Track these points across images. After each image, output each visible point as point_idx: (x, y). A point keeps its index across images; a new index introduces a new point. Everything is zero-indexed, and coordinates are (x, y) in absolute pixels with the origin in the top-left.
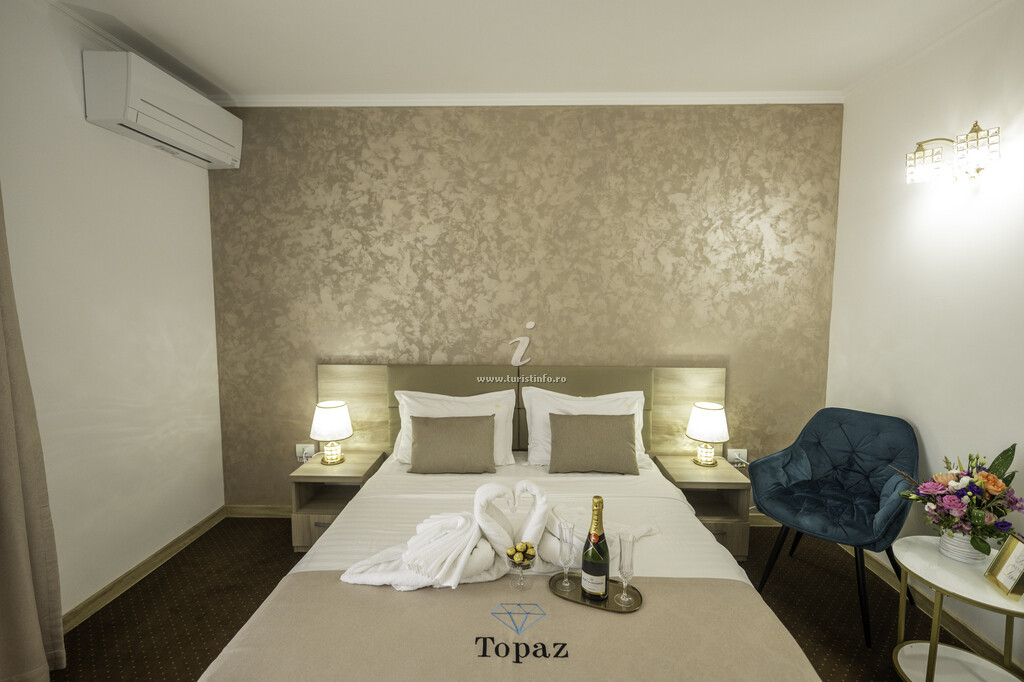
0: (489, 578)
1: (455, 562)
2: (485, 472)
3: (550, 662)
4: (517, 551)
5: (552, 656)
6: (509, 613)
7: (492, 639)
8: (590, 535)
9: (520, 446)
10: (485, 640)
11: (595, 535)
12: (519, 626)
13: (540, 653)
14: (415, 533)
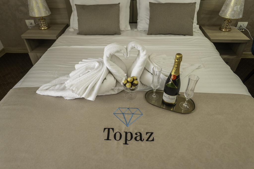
0: (113, 93)
1: (93, 88)
2: (115, 34)
3: (144, 144)
4: (128, 82)
5: (145, 140)
6: (123, 114)
7: (113, 129)
8: (171, 75)
9: (133, 21)
10: (109, 129)
11: (174, 76)
12: (128, 121)
13: (138, 138)
14: (74, 69)
